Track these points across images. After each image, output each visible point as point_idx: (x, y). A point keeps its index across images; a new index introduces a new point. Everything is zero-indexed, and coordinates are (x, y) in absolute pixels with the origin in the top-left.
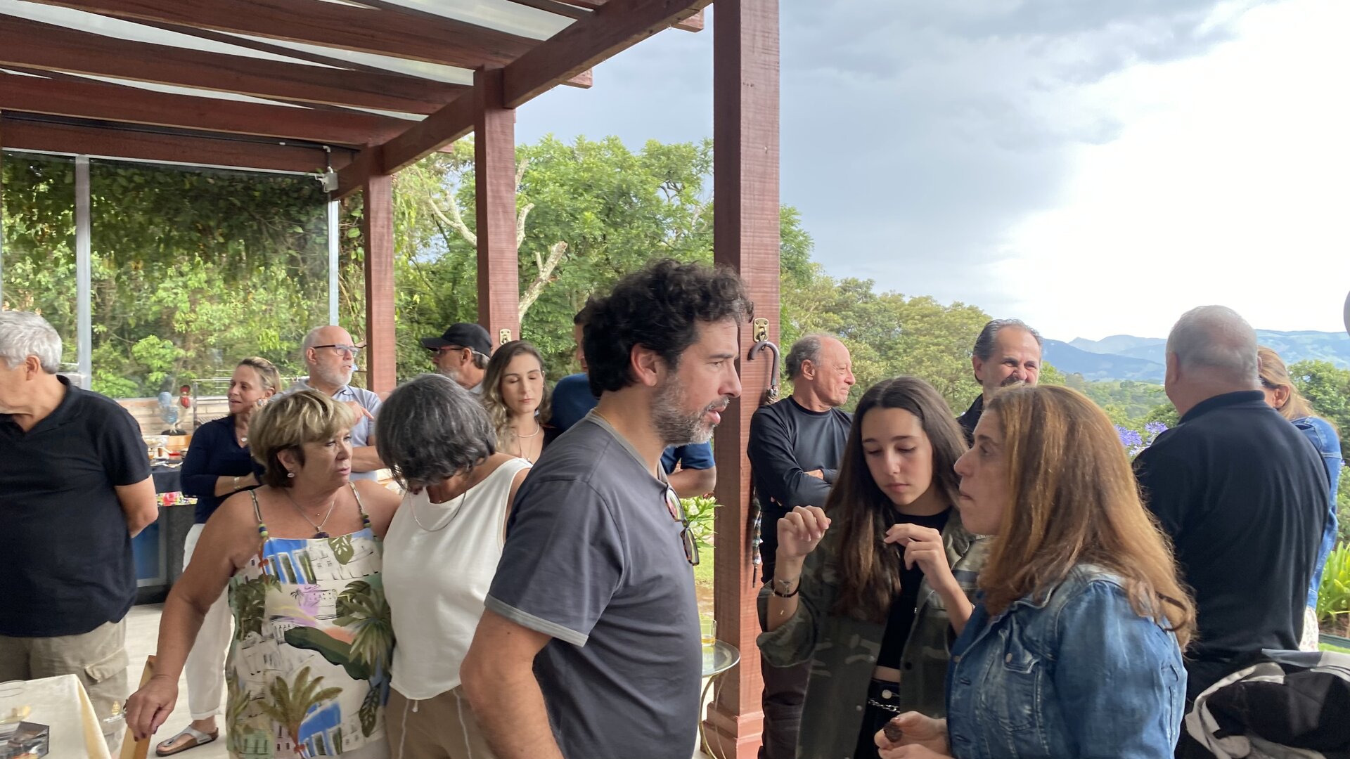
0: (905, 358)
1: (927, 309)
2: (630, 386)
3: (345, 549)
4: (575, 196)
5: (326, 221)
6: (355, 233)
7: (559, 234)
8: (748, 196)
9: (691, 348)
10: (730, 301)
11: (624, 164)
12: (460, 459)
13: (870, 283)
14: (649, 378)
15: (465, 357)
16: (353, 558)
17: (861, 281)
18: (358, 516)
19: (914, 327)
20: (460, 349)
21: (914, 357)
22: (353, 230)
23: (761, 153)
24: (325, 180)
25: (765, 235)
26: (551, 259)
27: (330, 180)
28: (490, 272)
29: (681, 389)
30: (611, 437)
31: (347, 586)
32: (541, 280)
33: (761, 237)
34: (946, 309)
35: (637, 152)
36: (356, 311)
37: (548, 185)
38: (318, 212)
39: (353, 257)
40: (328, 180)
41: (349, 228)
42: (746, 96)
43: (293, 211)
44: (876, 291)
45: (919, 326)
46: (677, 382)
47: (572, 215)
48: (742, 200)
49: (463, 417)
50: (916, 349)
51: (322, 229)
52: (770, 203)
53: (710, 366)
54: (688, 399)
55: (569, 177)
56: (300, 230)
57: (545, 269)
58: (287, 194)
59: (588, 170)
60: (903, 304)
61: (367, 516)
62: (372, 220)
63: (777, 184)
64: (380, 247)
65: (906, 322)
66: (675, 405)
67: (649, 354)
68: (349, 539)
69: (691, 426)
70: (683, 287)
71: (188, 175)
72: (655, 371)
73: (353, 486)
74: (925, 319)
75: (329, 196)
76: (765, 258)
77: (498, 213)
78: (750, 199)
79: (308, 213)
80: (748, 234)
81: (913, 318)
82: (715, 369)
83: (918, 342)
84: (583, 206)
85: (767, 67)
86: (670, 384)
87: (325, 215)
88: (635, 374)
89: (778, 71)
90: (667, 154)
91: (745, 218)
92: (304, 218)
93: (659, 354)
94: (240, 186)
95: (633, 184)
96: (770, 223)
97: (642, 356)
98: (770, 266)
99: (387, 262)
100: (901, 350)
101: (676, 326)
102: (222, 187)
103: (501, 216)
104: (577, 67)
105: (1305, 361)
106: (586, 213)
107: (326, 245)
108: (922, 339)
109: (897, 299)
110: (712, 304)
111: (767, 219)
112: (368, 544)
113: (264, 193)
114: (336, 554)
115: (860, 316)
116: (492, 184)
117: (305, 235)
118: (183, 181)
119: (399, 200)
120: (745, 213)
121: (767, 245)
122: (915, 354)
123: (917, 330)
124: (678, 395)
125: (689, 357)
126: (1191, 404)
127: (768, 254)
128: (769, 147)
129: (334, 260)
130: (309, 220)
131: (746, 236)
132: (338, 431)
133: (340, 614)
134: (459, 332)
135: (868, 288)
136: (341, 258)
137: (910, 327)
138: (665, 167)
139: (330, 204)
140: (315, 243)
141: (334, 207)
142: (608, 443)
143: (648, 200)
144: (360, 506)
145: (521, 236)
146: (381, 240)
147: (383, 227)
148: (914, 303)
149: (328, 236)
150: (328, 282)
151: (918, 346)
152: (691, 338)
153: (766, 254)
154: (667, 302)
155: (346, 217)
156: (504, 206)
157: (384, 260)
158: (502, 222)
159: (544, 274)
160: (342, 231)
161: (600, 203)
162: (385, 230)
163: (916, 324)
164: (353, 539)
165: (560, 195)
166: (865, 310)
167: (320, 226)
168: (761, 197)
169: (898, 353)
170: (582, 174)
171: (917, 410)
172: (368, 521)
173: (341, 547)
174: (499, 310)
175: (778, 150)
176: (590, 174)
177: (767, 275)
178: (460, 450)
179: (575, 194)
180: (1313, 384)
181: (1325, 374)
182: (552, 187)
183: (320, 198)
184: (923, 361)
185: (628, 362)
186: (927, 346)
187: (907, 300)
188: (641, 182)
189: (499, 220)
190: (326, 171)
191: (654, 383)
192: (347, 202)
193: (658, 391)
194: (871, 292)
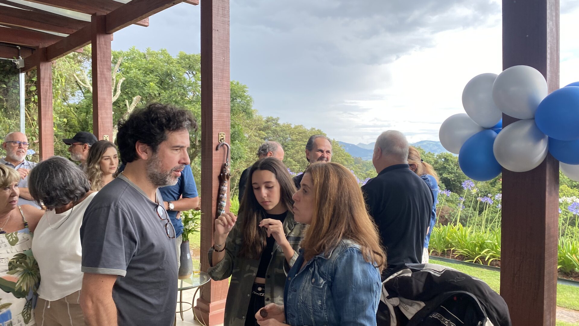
0: (292, 150)
1: (301, 130)
2: (136, 160)
3: (14, 239)
4: (146, 75)
5: (18, 82)
6: (33, 88)
7: (138, 92)
8: (216, 79)
9: (163, 143)
10: (181, 122)
11: (169, 61)
12: (72, 196)
13: (278, 119)
14: (144, 156)
15: (85, 148)
16: (18, 243)
17: (274, 118)
18: (22, 222)
19: (295, 137)
20: (83, 144)
21: (296, 150)
22: (33, 87)
23: (222, 60)
24: (17, 62)
25: (224, 96)
26: (133, 103)
27: (20, 63)
28: (99, 108)
29: (159, 161)
30: (128, 184)
31: (14, 256)
32: (129, 113)
33: (222, 97)
34: (308, 130)
35: (175, 57)
36: (34, 126)
37: (133, 69)
38: (14, 78)
39: (33, 100)
40: (19, 62)
41: (30, 86)
42: (215, 35)
44: (281, 122)
45: (298, 137)
46: (157, 158)
47: (144, 84)
48: (213, 80)
49: (73, 177)
50: (297, 147)
51: (16, 86)
52: (226, 82)
53: (173, 151)
54: (163, 165)
55: (143, 66)
56: (5, 86)
57: (130, 108)
59: (152, 63)
60: (291, 128)
61: (27, 223)
62: (41, 82)
63: (229, 74)
64: (46, 96)
65: (292, 136)
66: (156, 168)
67: (144, 145)
68: (16, 234)
69: (165, 178)
70: (158, 116)
72: (147, 153)
73: (20, 208)
74: (300, 134)
75: (20, 70)
76: (223, 106)
77: (103, 81)
78: (217, 80)
79: (9, 78)
80: (216, 95)
81: (295, 134)
82: (175, 152)
83: (297, 144)
84: (149, 80)
85: (224, 23)
86: (154, 159)
87: (18, 79)
88: (138, 154)
89: (229, 25)
90: (189, 58)
91: (214, 88)
92: (7, 80)
93: (148, 145)
95: (173, 70)
96: (226, 91)
97: (140, 146)
98: (226, 110)
99: (49, 103)
100: (290, 147)
101: (155, 133)
103: (104, 83)
104: (140, 17)
105: (443, 153)
106: (151, 83)
107: (19, 94)
108: (299, 142)
109: (289, 126)
110: (172, 123)
111: (225, 89)
112: (26, 236)
114: (9, 241)
115: (274, 133)
116: (100, 68)
117: (7, 89)
119: (56, 74)
120: (214, 86)
121: (224, 101)
122: (296, 149)
123: (297, 139)
124: (157, 164)
125: (163, 147)
126: (382, 169)
127: (225, 104)
128: (225, 58)
129: (22, 101)
130: (9, 82)
131: (215, 96)
132: (11, 183)
133: (10, 269)
134: (82, 136)
135: (277, 121)
136: (26, 100)
137: (294, 137)
138: (187, 64)
139: (20, 74)
140: (13, 92)
141: (22, 76)
142: (127, 187)
143: (180, 78)
144: (23, 217)
145: (119, 92)
146: (46, 92)
147: (47, 86)
148: (296, 128)
149: (19, 89)
150: (20, 111)
151: (297, 146)
152: (163, 139)
153: (224, 104)
154: (150, 122)
155: (28, 81)
156: (106, 78)
157: (48, 101)
158: (105, 86)
159: (130, 110)
160: (27, 87)
161: (158, 79)
162: (48, 87)
163: (296, 136)
164: (18, 234)
165: (138, 75)
166: (276, 130)
167: (15, 84)
168: (222, 79)
169: (289, 149)
170: (149, 65)
171: (274, 171)
172: (27, 225)
173: (12, 237)
174: (103, 126)
175: (229, 59)
176: (152, 65)
177: (224, 113)
178: (72, 192)
179: (146, 74)
180: (445, 162)
181: (449, 158)
182: (134, 71)
183: (15, 71)
184: (299, 152)
185: (135, 150)
186: (300, 146)
187: (293, 126)
188: (177, 70)
189: (103, 84)
190: (18, 58)
191: (146, 159)
192: (29, 73)
193: (149, 162)
194: (278, 122)
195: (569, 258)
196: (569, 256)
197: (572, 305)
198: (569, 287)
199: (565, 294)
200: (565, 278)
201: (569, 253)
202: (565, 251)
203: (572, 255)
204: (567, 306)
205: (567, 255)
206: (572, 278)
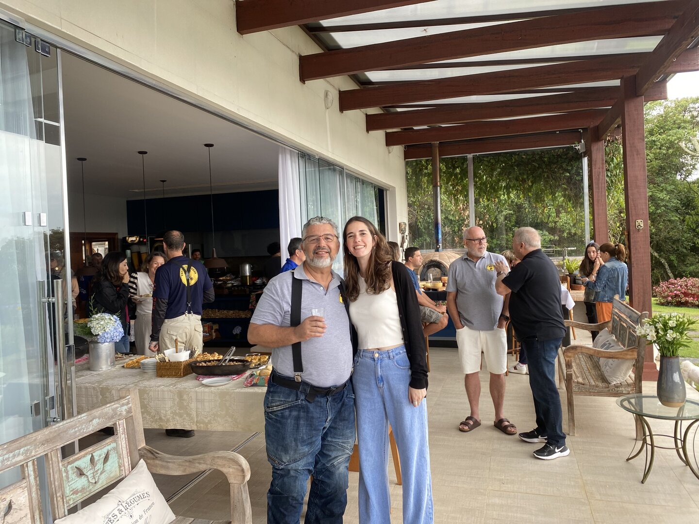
5: (582, 169)
24: (578, 147)
27: (582, 147)
38: (577, 164)
40: (580, 147)
43: (564, 165)
51: (579, 173)
56: (569, 175)
58: (561, 157)
71: (513, 155)
75: (583, 155)
79: (572, 165)
87: (581, 165)
92: (570, 168)
94: (537, 157)
102: (529, 159)
107: (582, 180)
113: (549, 158)
118: (512, 158)
129: (586, 187)
130: (572, 169)
139: (583, 159)
140: (576, 180)
141: (585, 161)
149: (583, 175)
150: (583, 199)
167: (578, 171)
183: (578, 157)
190: (580, 142)
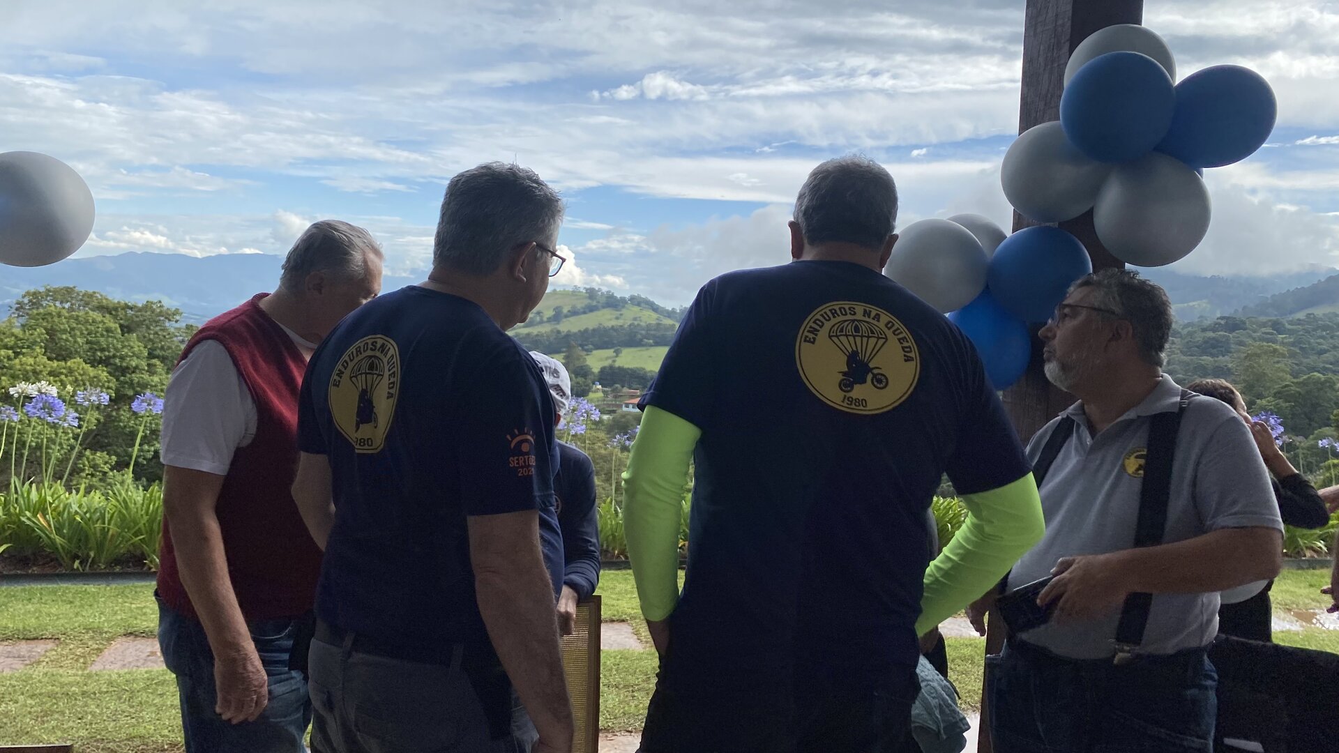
195: (28, 522)
196: (28, 519)
197: (21, 629)
198: (24, 590)
199: (11, 607)
200: (19, 572)
201: (27, 513)
202: (20, 508)
203: (35, 516)
204: (10, 634)
205: (23, 519)
206: (35, 568)
